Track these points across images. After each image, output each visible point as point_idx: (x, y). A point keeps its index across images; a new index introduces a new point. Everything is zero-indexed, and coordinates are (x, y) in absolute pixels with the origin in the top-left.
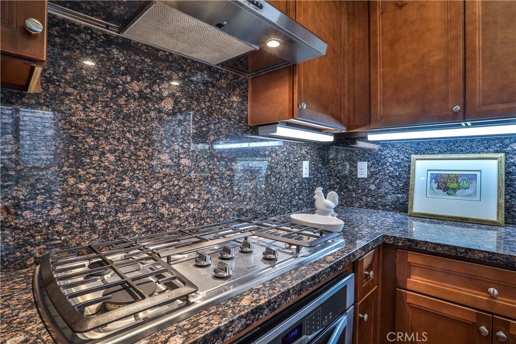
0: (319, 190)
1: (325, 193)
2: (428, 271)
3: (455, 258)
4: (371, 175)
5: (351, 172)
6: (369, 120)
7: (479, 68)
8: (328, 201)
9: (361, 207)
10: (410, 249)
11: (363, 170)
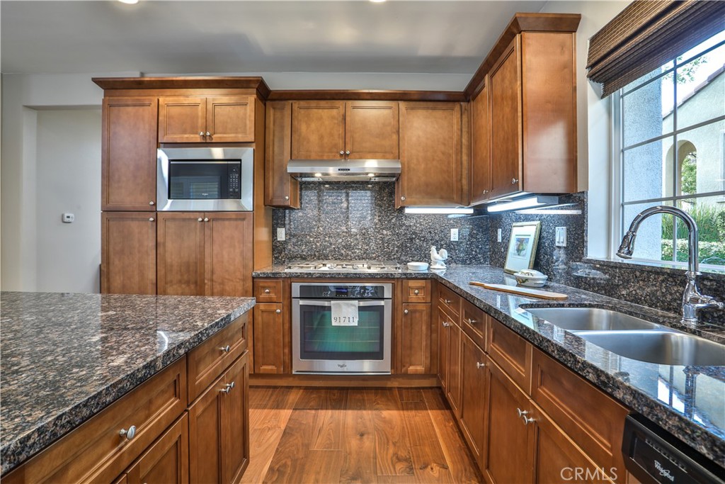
4: (502, 240)
5: (496, 237)
11: (500, 235)
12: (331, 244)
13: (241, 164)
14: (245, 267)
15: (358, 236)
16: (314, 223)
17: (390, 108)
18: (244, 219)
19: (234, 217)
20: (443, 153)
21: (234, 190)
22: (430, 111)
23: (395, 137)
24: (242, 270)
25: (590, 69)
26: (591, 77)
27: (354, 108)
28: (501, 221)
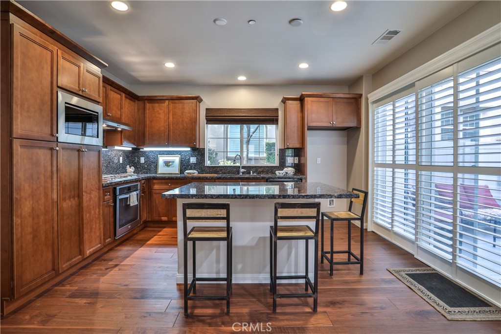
0: (128, 166)
1: (130, 167)
2: (158, 183)
3: (163, 179)
4: (145, 162)
5: (138, 161)
6: (144, 144)
7: (172, 134)
8: (131, 170)
9: (142, 173)
10: (154, 179)
11: (142, 160)
13: (98, 116)
14: (99, 181)
17: (121, 95)
18: (99, 151)
19: (95, 149)
22: (130, 101)
25: (206, 116)
26: (206, 119)
27: (111, 90)
28: (144, 154)
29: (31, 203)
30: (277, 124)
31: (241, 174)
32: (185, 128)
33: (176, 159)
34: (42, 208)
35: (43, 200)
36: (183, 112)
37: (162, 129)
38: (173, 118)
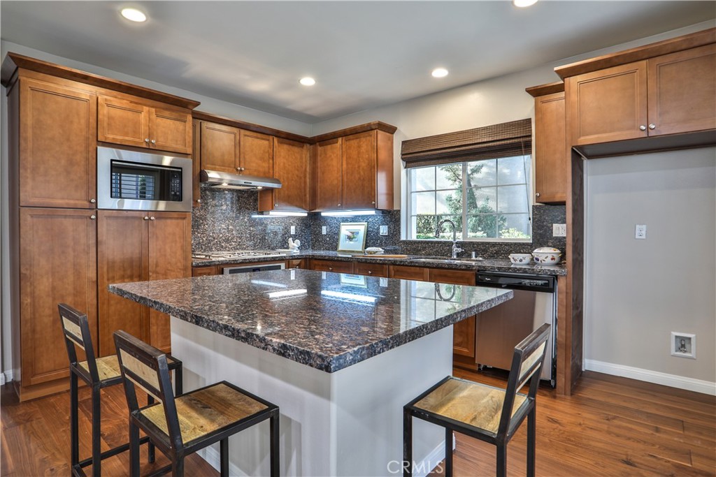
2: (319, 266)
4: (327, 233)
5: (319, 231)
7: (345, 189)
8: (295, 244)
9: (324, 249)
10: (313, 259)
11: (324, 230)
12: (214, 238)
13: (182, 172)
14: (186, 258)
15: (234, 232)
16: (201, 221)
17: (268, 140)
18: (184, 218)
19: (176, 216)
20: (297, 176)
21: (175, 193)
22: (291, 147)
23: (271, 161)
24: (182, 261)
25: (403, 155)
26: (402, 159)
27: (245, 135)
28: (325, 221)
29: (51, 280)
30: (530, 153)
31: (455, 257)
32: (362, 178)
33: (361, 228)
34: (70, 288)
35: (71, 278)
36: (359, 153)
37: (335, 182)
38: (347, 164)
